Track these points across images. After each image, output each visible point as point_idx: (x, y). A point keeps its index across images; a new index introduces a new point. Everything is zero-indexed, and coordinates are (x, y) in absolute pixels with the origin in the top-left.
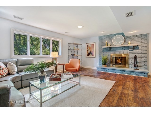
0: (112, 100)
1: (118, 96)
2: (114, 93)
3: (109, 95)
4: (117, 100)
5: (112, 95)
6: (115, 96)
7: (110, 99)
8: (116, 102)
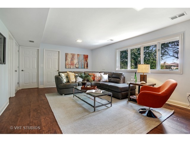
0: (47, 120)
1: (44, 128)
2: (51, 129)
3: (55, 122)
4: (42, 123)
5: (51, 125)
6: (47, 126)
7: (49, 120)
8: (42, 120)
